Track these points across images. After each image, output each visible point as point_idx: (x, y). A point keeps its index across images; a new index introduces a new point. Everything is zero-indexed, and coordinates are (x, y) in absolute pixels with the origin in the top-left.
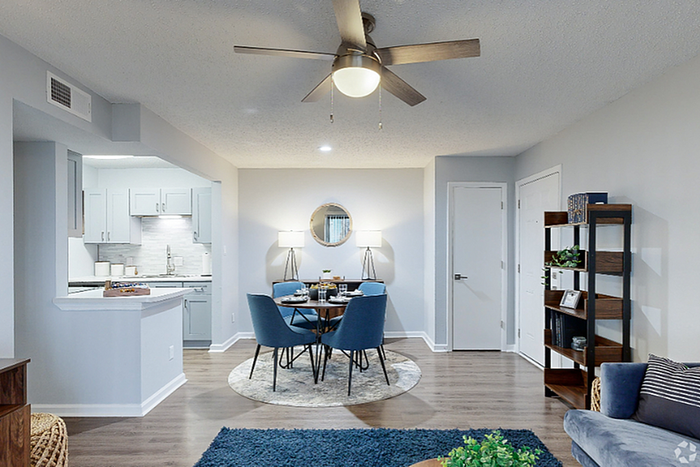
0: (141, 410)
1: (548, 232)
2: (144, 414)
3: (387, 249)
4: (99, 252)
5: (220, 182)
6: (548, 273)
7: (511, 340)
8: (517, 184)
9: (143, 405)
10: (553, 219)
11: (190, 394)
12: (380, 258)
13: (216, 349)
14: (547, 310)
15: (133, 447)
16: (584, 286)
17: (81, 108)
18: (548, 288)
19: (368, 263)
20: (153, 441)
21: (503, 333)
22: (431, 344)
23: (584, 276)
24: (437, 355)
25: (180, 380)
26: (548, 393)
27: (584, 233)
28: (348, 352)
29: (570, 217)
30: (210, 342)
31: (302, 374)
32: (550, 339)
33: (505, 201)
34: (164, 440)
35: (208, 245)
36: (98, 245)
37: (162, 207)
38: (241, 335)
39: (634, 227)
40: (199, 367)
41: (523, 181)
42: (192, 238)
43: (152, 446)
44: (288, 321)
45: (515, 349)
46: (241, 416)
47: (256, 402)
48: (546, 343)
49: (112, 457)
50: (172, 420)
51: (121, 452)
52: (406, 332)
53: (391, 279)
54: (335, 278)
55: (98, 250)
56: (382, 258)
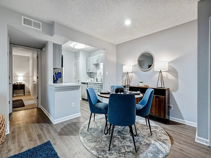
3: (174, 72)
5: (105, 49)
12: (169, 77)
52: (185, 121)
53: (176, 89)
54: (145, 86)
55: (90, 74)
56: (171, 77)
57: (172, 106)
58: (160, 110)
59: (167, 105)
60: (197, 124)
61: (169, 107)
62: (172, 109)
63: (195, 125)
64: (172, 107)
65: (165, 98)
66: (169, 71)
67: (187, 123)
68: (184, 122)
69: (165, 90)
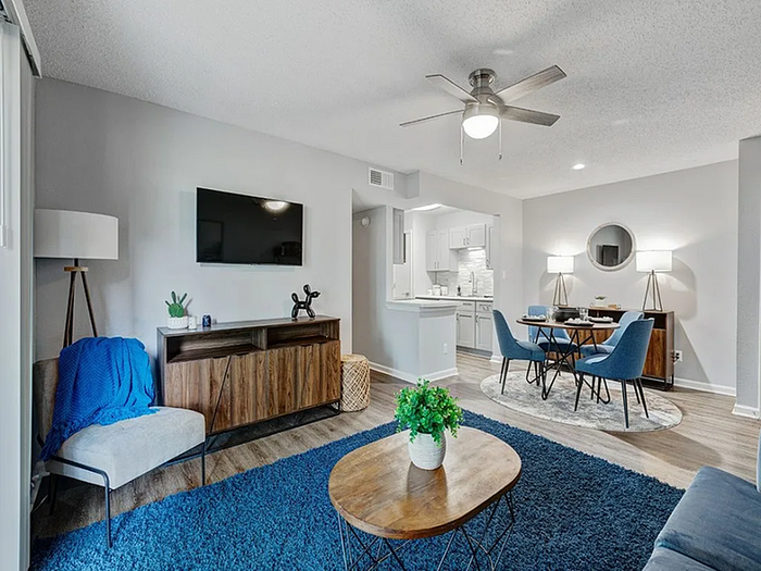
11: (454, 381)
12: (674, 284)
13: (495, 360)
19: (653, 290)
25: (452, 372)
30: (492, 353)
36: (435, 272)
37: (467, 241)
40: (473, 369)
46: (467, 401)
52: (713, 385)
53: (691, 313)
54: (610, 306)
55: (437, 277)
56: (678, 285)
57: (680, 353)
58: (652, 362)
59: (668, 351)
60: (735, 389)
61: (675, 357)
62: (680, 359)
63: (731, 391)
64: (680, 356)
65: (665, 333)
66: (673, 272)
67: (717, 388)
68: (711, 388)
69: (665, 315)
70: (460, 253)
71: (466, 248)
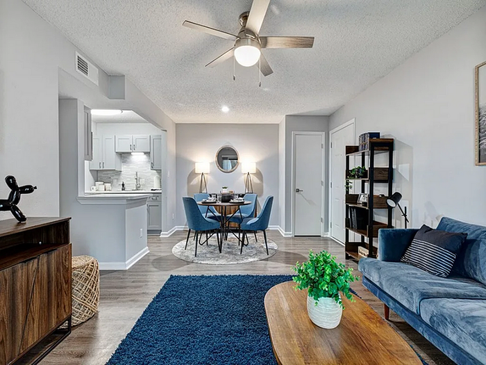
0: (126, 266)
1: (348, 158)
2: (127, 268)
3: (259, 174)
4: (98, 175)
5: (166, 131)
6: (347, 184)
7: (326, 230)
8: (330, 132)
9: (126, 263)
10: (350, 150)
11: (152, 258)
12: (255, 180)
13: (164, 235)
14: (347, 206)
15: (123, 285)
16: (367, 191)
17: (93, 76)
18: (347, 192)
19: (248, 184)
20: (133, 282)
21: (322, 225)
22: (283, 232)
23: (367, 185)
24: (286, 238)
25: (146, 251)
26: (347, 257)
27: (367, 158)
28: (237, 235)
29: (360, 148)
30: (161, 231)
31: (213, 248)
32: (348, 224)
33: (324, 143)
34: (140, 282)
35: (159, 171)
36: (97, 171)
37: (133, 147)
38: (177, 228)
39: (395, 153)
40: (155, 245)
41: (334, 130)
42: (150, 167)
43: (134, 284)
44: (204, 215)
45: (329, 235)
46: (179, 269)
47: (188, 262)
48: (346, 226)
49: (112, 290)
50: (143, 272)
51: (116, 288)
53: (261, 194)
54: (230, 192)
70: (124, 156)
71: (130, 153)
